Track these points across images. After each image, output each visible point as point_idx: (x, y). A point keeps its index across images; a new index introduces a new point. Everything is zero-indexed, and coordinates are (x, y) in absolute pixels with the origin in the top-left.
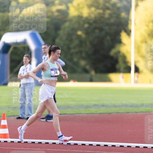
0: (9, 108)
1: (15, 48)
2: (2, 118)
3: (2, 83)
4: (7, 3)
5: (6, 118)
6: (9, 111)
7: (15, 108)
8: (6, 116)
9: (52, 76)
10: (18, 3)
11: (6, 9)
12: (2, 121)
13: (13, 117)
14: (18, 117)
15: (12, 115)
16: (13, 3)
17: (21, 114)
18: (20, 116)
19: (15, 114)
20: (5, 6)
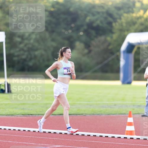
0: (134, 106)
1: (139, 48)
2: (128, 115)
3: (127, 82)
4: (131, 4)
5: (132, 115)
6: (134, 109)
7: (139, 106)
8: (132, 113)
9: (64, 74)
10: (142, 4)
11: (130, 10)
12: (129, 118)
13: (138, 115)
14: (143, 115)
15: (137, 113)
16: (138, 5)
17: (146, 112)
18: (145, 114)
19: (140, 112)
20: (129, 8)
